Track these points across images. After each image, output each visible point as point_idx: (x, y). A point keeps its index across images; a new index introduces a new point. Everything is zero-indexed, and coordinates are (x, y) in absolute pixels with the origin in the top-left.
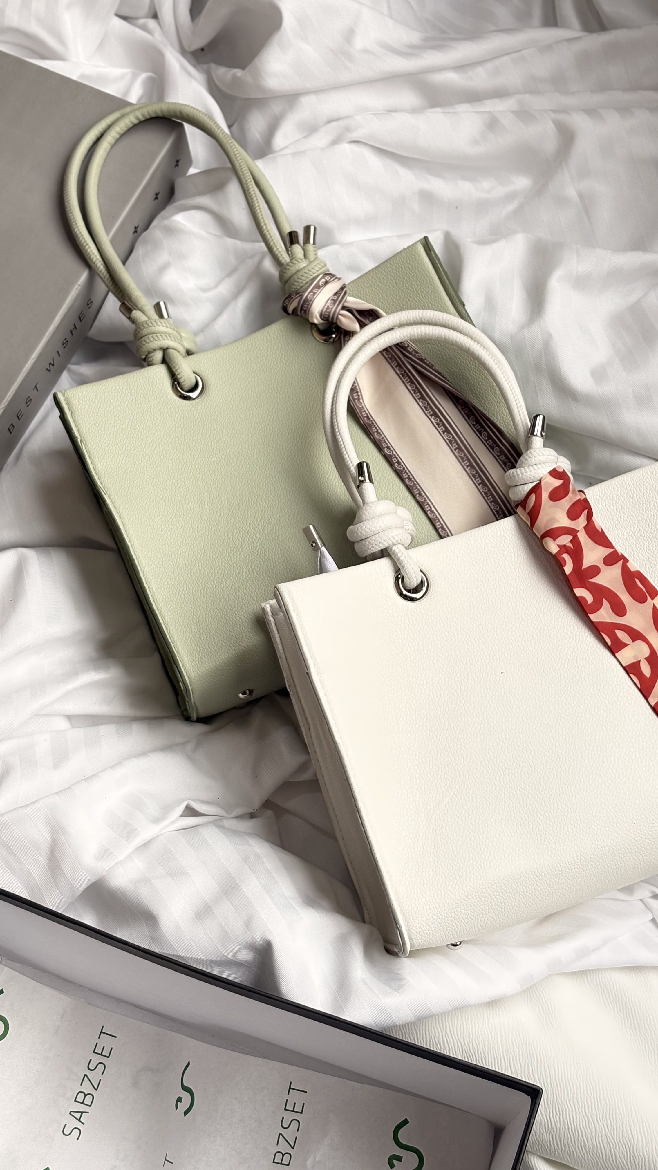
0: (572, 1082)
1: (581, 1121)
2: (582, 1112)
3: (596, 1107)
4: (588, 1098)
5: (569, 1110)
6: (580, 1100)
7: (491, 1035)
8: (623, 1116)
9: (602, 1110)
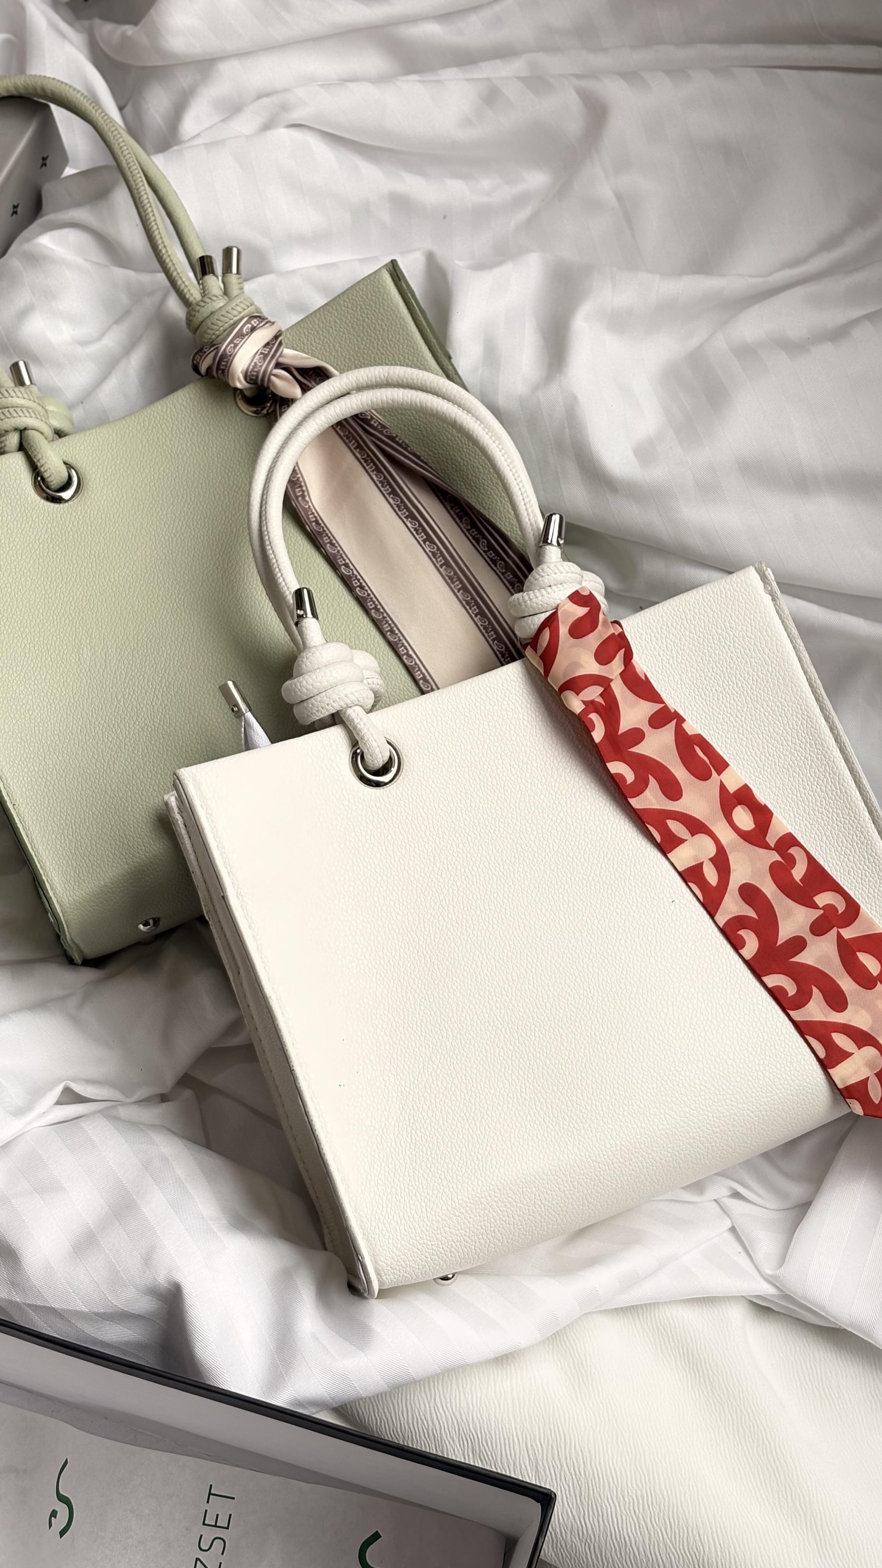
0: (615, 1469)
1: (628, 1524)
2: (629, 1510)
3: (650, 1503)
4: (639, 1492)
5: (611, 1508)
6: (626, 1494)
7: (499, 1404)
8: (687, 1514)
9: (658, 1508)
